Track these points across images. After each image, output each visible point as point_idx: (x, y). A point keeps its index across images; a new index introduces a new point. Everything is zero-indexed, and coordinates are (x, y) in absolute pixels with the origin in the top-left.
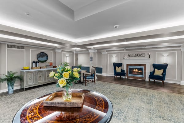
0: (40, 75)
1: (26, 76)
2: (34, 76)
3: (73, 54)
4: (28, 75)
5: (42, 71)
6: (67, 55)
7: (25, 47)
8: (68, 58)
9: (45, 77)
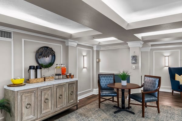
0: (46, 96)
1: (19, 101)
2: (36, 101)
3: (93, 51)
4: (23, 97)
5: (50, 88)
6: (84, 54)
7: (12, 35)
8: (85, 58)
9: (55, 100)
